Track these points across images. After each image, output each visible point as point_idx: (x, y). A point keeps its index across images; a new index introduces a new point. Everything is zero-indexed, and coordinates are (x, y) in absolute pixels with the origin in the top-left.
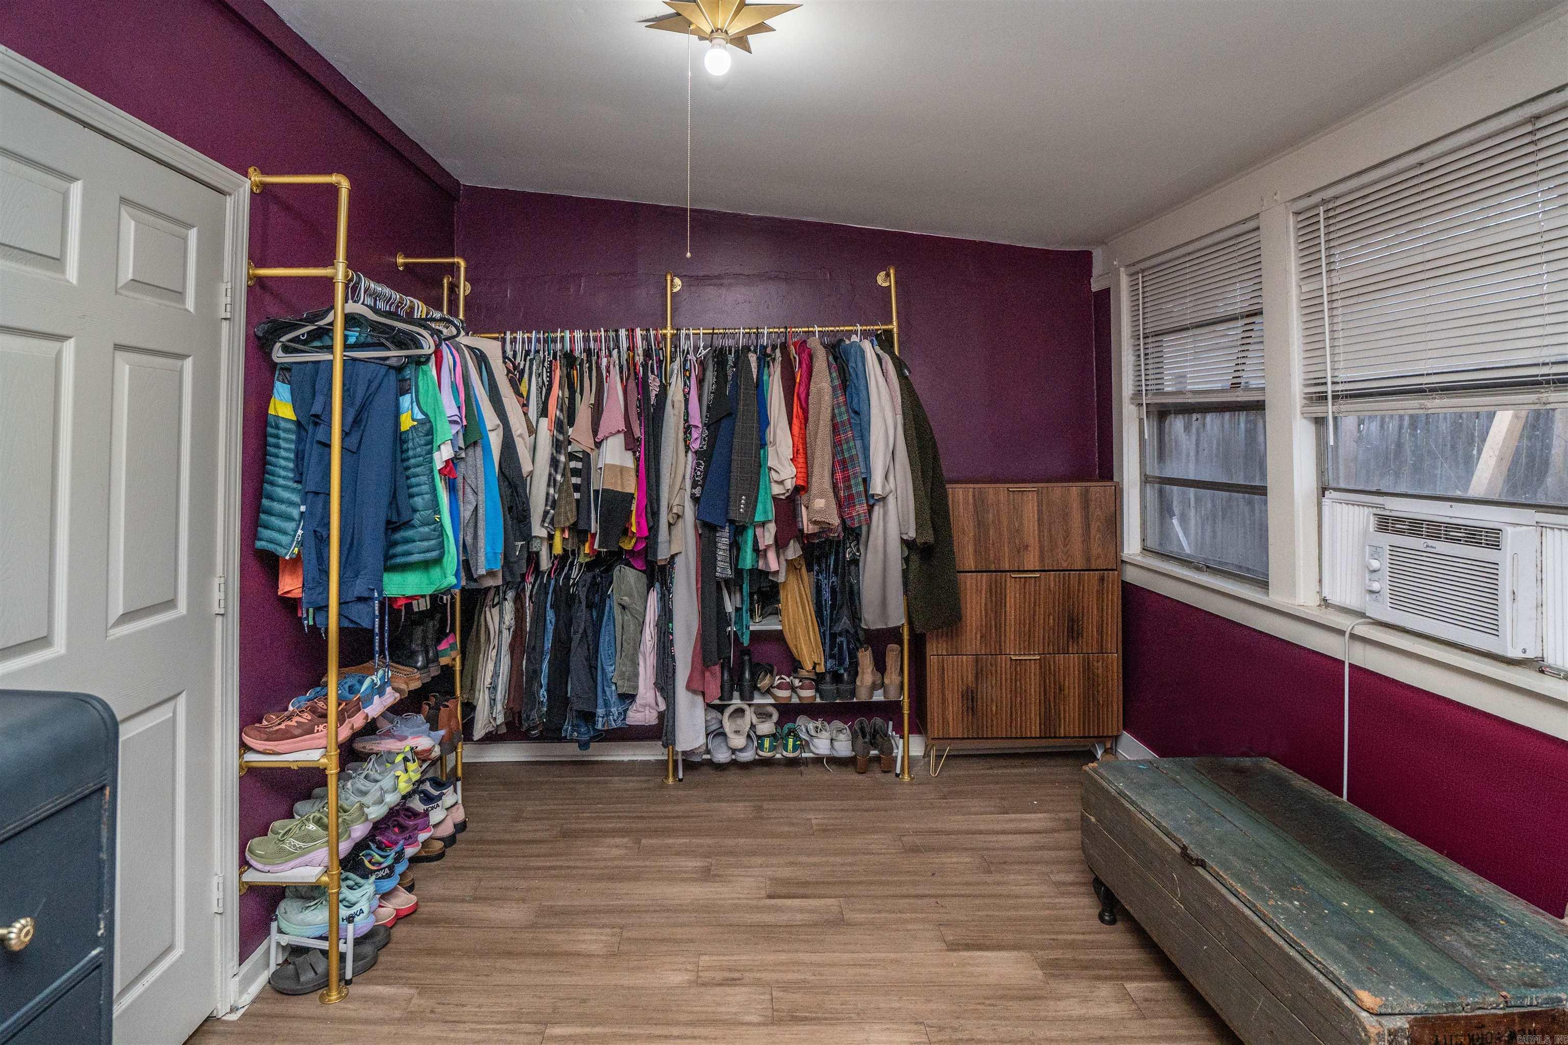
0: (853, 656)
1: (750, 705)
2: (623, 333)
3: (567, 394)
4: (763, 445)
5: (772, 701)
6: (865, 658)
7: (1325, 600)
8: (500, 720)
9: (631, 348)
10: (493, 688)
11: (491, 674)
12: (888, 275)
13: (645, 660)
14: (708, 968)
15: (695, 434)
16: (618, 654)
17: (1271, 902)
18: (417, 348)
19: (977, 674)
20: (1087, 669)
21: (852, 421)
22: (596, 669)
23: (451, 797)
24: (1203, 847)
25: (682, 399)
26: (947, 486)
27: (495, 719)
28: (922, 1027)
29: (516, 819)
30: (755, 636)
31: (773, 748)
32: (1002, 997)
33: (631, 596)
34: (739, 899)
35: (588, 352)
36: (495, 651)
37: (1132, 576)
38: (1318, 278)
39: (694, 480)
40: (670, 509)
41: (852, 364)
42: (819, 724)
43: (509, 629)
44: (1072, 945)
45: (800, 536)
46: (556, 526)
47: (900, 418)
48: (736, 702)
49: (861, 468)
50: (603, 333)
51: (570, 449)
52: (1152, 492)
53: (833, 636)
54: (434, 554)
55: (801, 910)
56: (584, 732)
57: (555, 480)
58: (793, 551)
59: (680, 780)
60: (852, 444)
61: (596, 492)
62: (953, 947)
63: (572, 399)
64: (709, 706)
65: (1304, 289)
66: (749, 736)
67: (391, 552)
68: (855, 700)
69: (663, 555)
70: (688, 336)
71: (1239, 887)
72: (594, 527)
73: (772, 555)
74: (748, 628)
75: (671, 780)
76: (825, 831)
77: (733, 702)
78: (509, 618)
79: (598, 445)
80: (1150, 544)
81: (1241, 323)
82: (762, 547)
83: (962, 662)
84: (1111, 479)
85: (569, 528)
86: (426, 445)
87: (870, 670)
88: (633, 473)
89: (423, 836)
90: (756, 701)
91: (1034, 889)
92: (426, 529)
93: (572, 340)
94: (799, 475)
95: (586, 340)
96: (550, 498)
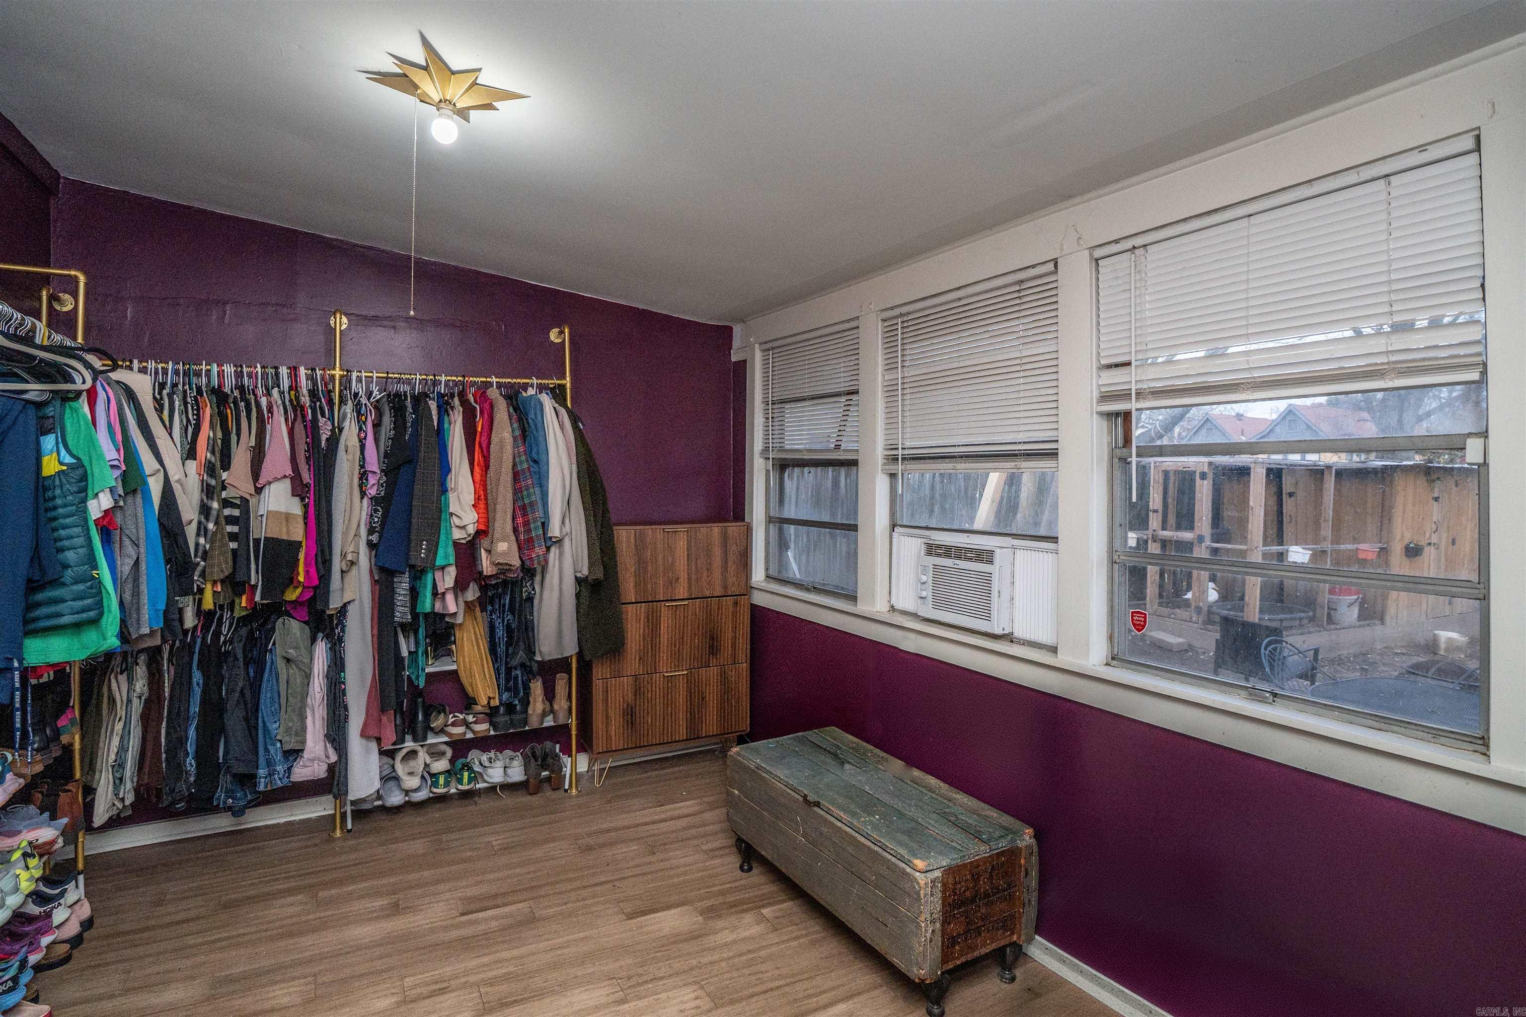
0: (527, 688)
1: (422, 746)
2: (284, 371)
3: (219, 435)
4: (444, 491)
5: (446, 739)
6: (537, 687)
7: (892, 607)
8: (130, 799)
9: (294, 387)
10: (119, 765)
11: (116, 750)
12: (562, 332)
13: (314, 713)
14: (415, 986)
15: (372, 480)
16: (283, 710)
17: (862, 819)
18: (66, 382)
19: (636, 692)
20: (724, 677)
21: (532, 469)
22: (256, 728)
23: (75, 892)
24: (816, 793)
25: (358, 444)
26: (615, 528)
27: (123, 800)
28: (615, 981)
29: (159, 903)
30: (432, 678)
31: (447, 784)
32: (675, 942)
33: (297, 648)
34: (432, 923)
35: (241, 388)
36: (122, 724)
37: (760, 599)
38: (895, 371)
39: (371, 526)
40: (344, 556)
41: (532, 416)
42: (492, 754)
43: (140, 697)
44: (722, 893)
45: (480, 577)
46: (208, 577)
47: (574, 467)
48: (409, 744)
49: (539, 513)
50: (259, 369)
51: (224, 495)
52: (773, 529)
53: (509, 670)
54: (92, 614)
55: (495, 918)
56: (242, 796)
57: (206, 529)
58: (472, 593)
59: (349, 831)
60: (531, 490)
61: (257, 541)
62: (631, 916)
63: (226, 441)
64: (382, 753)
65: (887, 378)
66: (423, 777)
67: (32, 615)
68: (527, 728)
69: (335, 604)
70: (359, 379)
71: (842, 814)
72: (255, 578)
73: (450, 598)
74: (423, 670)
75: (338, 833)
76: (506, 849)
77: (406, 745)
78: (141, 685)
79: (259, 491)
80: (771, 572)
81: (843, 399)
82: (441, 590)
83: (623, 682)
84: (743, 520)
85: (223, 582)
86: (79, 492)
87: (540, 699)
88: (301, 521)
89: (45, 941)
90: (429, 741)
91: (690, 859)
92: (81, 587)
93: (221, 374)
94: (481, 520)
95: (239, 375)
96: (201, 548)
